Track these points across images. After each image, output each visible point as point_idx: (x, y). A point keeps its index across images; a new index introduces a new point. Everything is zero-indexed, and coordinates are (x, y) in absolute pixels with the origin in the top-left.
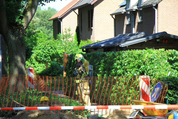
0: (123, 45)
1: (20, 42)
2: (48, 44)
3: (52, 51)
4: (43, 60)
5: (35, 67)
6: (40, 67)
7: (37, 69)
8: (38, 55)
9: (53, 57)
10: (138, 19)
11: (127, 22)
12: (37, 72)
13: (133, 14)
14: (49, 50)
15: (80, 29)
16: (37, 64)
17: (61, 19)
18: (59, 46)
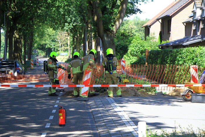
0: (185, 44)
1: (111, 42)
2: (139, 44)
3: (141, 48)
4: (135, 54)
5: (130, 59)
6: (134, 59)
7: (132, 60)
8: (132, 51)
9: (142, 52)
10: (201, 26)
11: (194, 28)
12: (132, 62)
13: (198, 22)
14: (139, 47)
15: (162, 33)
16: (131, 57)
17: (150, 26)
18: (146, 45)
